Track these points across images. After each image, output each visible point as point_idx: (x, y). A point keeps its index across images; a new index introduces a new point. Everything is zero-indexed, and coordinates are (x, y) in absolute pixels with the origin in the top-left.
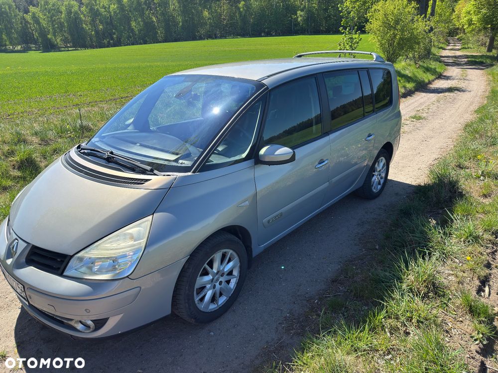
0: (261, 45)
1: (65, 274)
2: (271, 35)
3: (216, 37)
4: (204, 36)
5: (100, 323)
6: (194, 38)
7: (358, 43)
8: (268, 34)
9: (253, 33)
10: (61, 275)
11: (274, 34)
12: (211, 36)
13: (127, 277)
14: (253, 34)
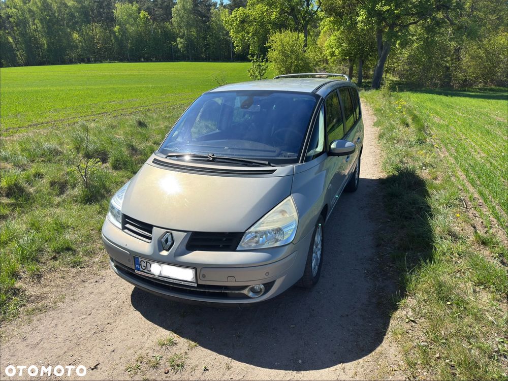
0: (144, 70)
1: (237, 249)
2: (152, 61)
3: (89, 61)
4: (75, 59)
5: (268, 286)
6: (63, 62)
7: (265, 70)
8: (148, 60)
9: (131, 57)
10: (234, 250)
11: (154, 60)
12: (83, 59)
13: (291, 242)
14: (131, 59)
